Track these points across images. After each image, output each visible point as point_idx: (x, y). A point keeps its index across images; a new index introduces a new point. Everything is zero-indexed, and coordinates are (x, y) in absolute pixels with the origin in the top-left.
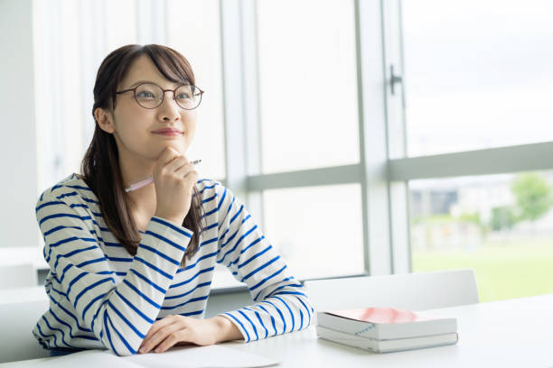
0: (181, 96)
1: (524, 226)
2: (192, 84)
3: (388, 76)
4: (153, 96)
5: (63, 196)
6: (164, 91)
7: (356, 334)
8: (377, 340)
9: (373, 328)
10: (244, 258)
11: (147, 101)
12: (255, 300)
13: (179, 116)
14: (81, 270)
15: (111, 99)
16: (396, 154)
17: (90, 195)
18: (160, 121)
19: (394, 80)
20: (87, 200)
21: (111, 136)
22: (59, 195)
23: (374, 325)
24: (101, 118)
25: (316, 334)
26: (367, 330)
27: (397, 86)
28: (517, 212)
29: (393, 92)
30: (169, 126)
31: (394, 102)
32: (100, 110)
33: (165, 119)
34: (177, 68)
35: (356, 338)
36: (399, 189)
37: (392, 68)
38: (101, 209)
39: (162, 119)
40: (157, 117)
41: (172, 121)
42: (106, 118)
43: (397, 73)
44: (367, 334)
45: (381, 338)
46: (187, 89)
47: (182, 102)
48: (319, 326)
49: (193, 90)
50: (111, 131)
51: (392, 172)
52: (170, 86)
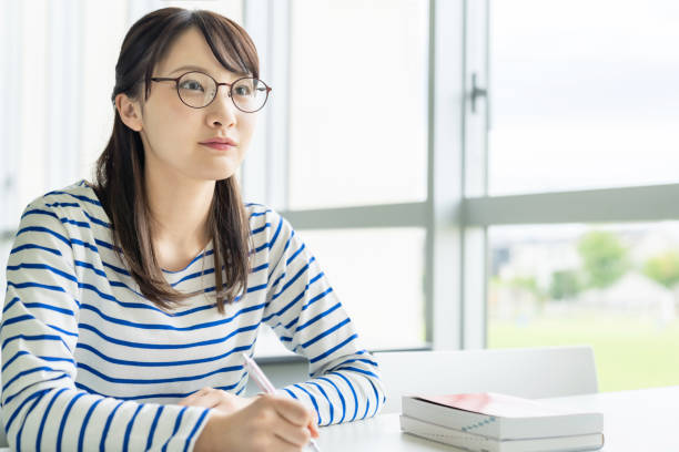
0: (239, 90)
1: (591, 296)
2: (256, 76)
3: (469, 88)
4: (203, 90)
5: (56, 205)
6: (218, 85)
7: (464, 430)
8: (497, 439)
9: (492, 423)
10: (306, 317)
11: (192, 95)
12: (312, 375)
13: (235, 122)
14: (28, 311)
15: (144, 85)
16: (474, 191)
17: (99, 213)
18: (209, 127)
19: (476, 93)
20: (93, 220)
21: (137, 135)
22: (52, 203)
23: (493, 418)
24: (124, 107)
25: (399, 426)
26: (481, 424)
27: (480, 102)
28: (583, 278)
29: (474, 109)
30: (220, 135)
31: (475, 122)
32: (124, 97)
33: (216, 123)
34: (238, 52)
35: (464, 435)
36: (475, 237)
37: (474, 77)
38: (114, 237)
39: (211, 123)
40: (205, 122)
41: (225, 127)
42: (131, 109)
43: (481, 84)
44: (480, 430)
45: (502, 437)
46: (249, 82)
47: (240, 100)
48: (405, 415)
49: (255, 84)
50: (137, 128)
51: (468, 215)
52: (226, 78)
